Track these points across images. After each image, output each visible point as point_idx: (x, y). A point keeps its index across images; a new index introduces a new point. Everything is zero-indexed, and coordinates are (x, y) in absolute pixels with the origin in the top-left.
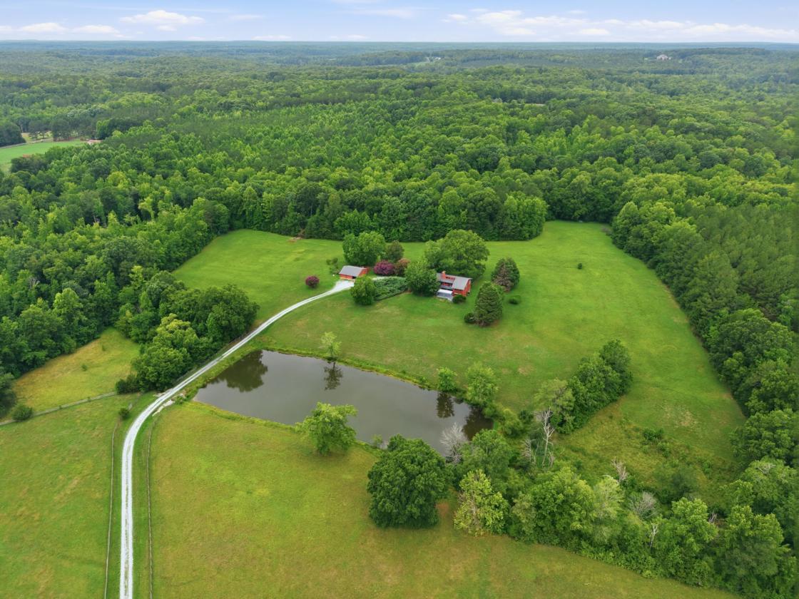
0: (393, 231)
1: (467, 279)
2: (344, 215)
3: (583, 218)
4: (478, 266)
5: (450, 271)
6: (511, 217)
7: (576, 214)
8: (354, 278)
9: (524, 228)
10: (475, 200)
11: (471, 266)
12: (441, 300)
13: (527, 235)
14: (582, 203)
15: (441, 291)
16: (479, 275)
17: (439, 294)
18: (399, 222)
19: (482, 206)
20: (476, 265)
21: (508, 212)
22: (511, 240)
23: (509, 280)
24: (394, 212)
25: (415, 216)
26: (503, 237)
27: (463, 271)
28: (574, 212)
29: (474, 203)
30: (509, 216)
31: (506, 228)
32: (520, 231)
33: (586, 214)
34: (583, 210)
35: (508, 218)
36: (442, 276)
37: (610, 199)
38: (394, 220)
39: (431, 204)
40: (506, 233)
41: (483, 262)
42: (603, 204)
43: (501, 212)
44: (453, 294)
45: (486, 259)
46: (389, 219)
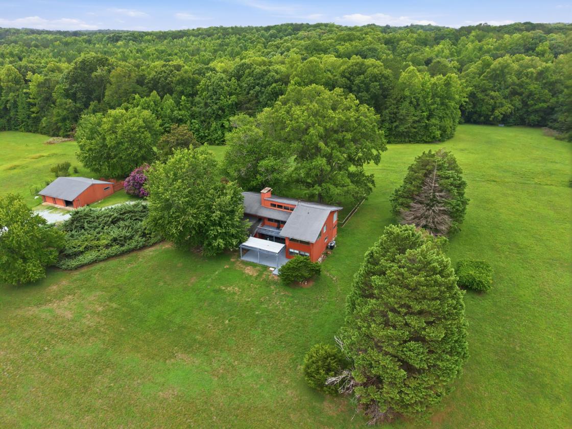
0: (214, 125)
1: (328, 210)
2: (134, 99)
3: (506, 121)
4: (357, 178)
5: (282, 188)
6: (411, 103)
7: (497, 113)
8: (68, 203)
9: (433, 121)
10: (351, 73)
11: (341, 176)
12: (249, 271)
13: (438, 133)
14: (505, 98)
15: (253, 242)
16: (359, 199)
17: (247, 251)
18: (223, 111)
19: (363, 82)
20: (351, 175)
21: (407, 93)
22: (410, 142)
23: (444, 212)
24: (215, 93)
25: (250, 101)
26: (396, 136)
27: (317, 190)
28: (493, 110)
29: (349, 79)
30: (408, 101)
31: (403, 121)
32: (426, 127)
33: (511, 113)
34: (507, 108)
35: (406, 103)
36: (262, 203)
37: (550, 91)
38: (215, 107)
39: (276, 81)
40: (402, 129)
41: (369, 168)
42: (539, 99)
43: (395, 93)
44: (286, 252)
45: (377, 160)
46: (206, 105)
